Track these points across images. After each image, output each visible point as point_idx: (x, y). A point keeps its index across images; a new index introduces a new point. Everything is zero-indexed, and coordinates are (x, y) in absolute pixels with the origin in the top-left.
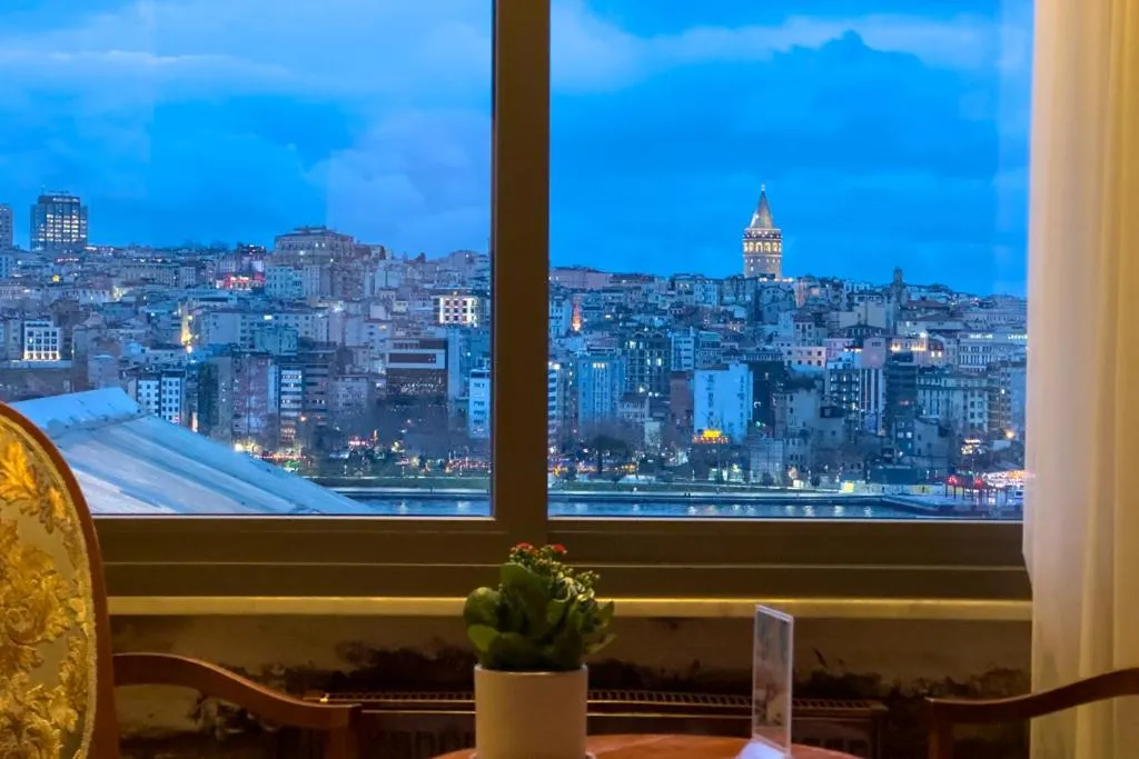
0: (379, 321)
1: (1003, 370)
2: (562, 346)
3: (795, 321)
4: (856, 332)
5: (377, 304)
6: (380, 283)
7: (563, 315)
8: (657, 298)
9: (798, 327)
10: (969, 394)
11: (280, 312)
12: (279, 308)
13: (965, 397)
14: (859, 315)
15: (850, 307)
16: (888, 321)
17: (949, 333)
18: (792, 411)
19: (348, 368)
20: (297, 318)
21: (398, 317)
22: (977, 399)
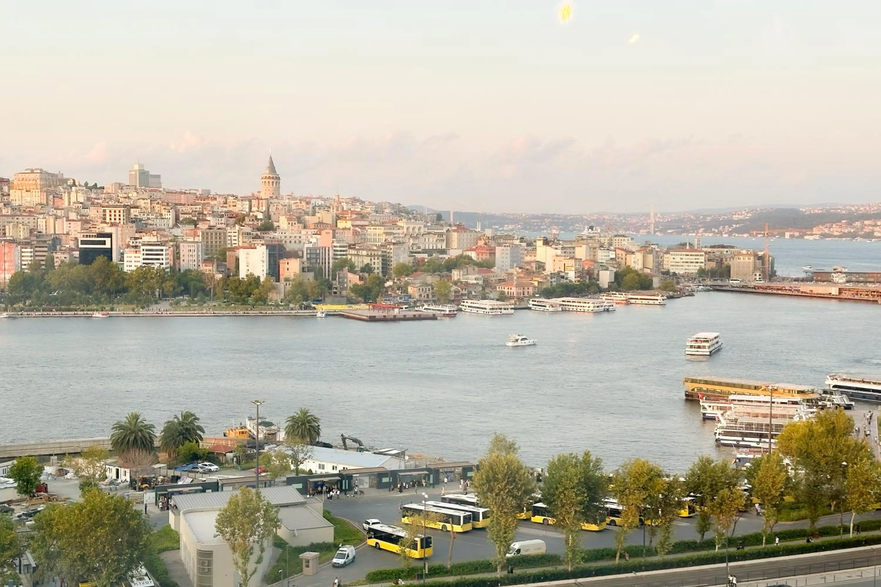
0: (73, 220)
1: (388, 246)
2: (171, 233)
3: (288, 221)
4: (317, 226)
5: (72, 212)
6: (73, 199)
7: (171, 217)
8: (218, 208)
9: (289, 224)
10: (373, 258)
11: (19, 216)
12: (19, 213)
13: (371, 260)
14: (319, 218)
15: (314, 214)
16: (333, 220)
17: (362, 227)
18: (288, 269)
19: (58, 247)
20: (28, 219)
21: (84, 218)
22: (376, 261)
